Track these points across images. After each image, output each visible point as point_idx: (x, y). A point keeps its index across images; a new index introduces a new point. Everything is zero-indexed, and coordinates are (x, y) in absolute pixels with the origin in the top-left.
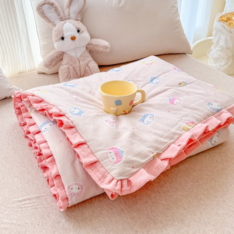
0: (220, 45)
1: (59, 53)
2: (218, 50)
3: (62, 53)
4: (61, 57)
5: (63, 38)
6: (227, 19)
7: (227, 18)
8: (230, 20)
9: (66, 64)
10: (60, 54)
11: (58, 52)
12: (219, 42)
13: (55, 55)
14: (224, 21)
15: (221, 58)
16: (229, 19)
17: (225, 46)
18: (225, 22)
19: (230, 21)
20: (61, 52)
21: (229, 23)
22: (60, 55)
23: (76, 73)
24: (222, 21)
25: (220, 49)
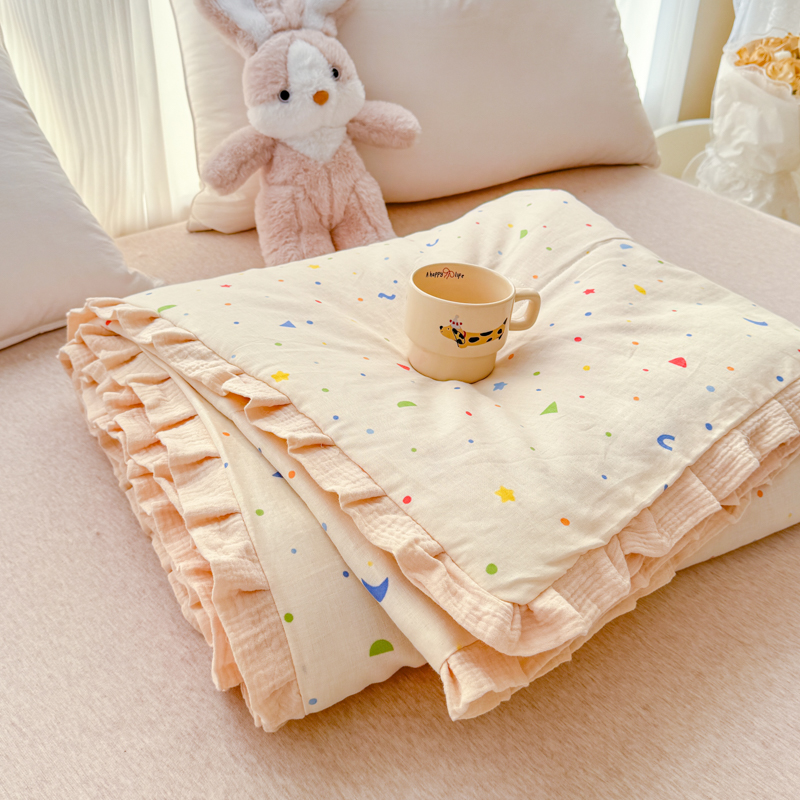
0: (736, 141)
1: (262, 141)
2: (732, 159)
3: (271, 142)
4: (267, 156)
5: (285, 95)
6: (762, 59)
7: (761, 55)
8: (770, 60)
9: (285, 183)
10: (264, 145)
11: (258, 137)
12: (735, 132)
13: (250, 148)
14: (754, 62)
15: (736, 182)
16: (768, 58)
17: (756, 143)
18: (757, 67)
19: (773, 64)
20: (267, 137)
21: (770, 68)
22: (264, 147)
23: (317, 215)
24: (747, 64)
25: (739, 152)
